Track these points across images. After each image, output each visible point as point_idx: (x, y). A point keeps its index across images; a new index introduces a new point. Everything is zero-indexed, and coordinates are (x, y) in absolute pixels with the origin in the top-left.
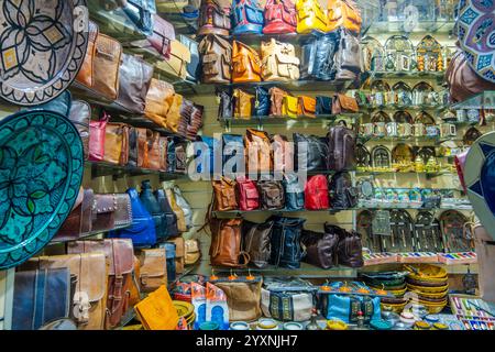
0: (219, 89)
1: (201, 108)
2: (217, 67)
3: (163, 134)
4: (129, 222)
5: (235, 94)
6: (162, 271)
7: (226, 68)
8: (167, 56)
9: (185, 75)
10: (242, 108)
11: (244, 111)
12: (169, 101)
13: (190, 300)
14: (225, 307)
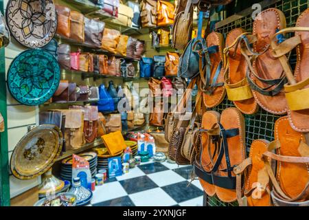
0: (151, 30)
1: (143, 42)
3: (117, 57)
4: (98, 99)
5: (159, 32)
6: (119, 124)
7: (153, 18)
8: (116, 16)
10: (163, 40)
11: (165, 42)
12: (117, 40)
13: (137, 141)
14: (154, 145)
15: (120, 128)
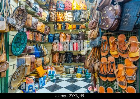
0: (54, 23)
1: (50, 27)
2: (53, 18)
3: (41, 33)
4: (34, 52)
5: (57, 24)
6: (41, 63)
7: (55, 18)
8: (41, 16)
9: (46, 20)
10: (59, 28)
11: (60, 28)
12: (42, 26)
13: (47, 70)
14: (55, 71)
15: (42, 64)
